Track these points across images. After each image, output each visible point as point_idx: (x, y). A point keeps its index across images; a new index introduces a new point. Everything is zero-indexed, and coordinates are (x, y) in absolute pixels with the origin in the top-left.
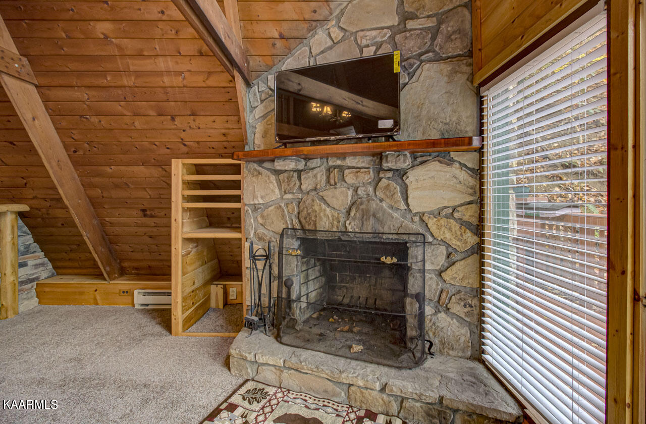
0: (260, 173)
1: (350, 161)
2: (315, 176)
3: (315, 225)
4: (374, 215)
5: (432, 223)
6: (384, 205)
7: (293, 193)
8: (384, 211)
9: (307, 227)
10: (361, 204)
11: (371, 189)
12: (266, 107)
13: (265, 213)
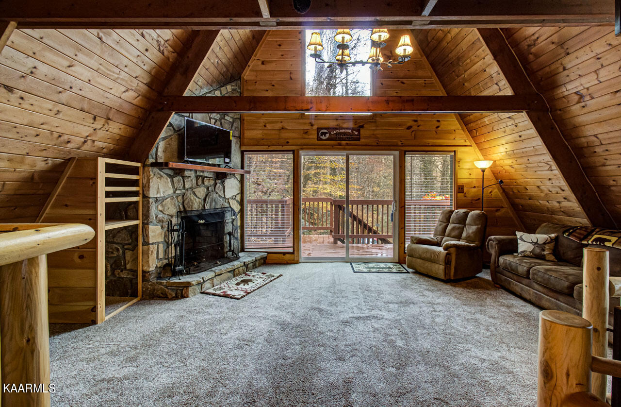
0: (162, 176)
1: (206, 174)
3: (192, 208)
4: (215, 200)
5: (231, 202)
6: (217, 195)
7: (181, 190)
8: (218, 198)
9: (188, 209)
10: (210, 195)
11: (213, 188)
13: (164, 203)
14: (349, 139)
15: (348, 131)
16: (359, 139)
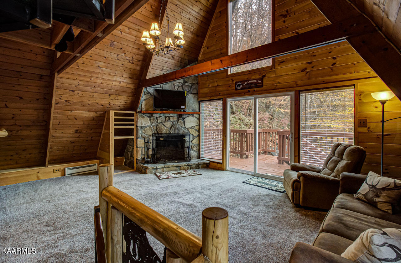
0: (144, 117)
1: (171, 115)
2: (162, 119)
3: (162, 132)
4: (177, 129)
5: (190, 130)
6: (180, 126)
7: (155, 123)
8: (180, 128)
9: (160, 133)
10: (174, 126)
11: (177, 122)
12: (146, 97)
13: (145, 129)
14: (255, 87)
15: (254, 81)
16: (262, 86)
